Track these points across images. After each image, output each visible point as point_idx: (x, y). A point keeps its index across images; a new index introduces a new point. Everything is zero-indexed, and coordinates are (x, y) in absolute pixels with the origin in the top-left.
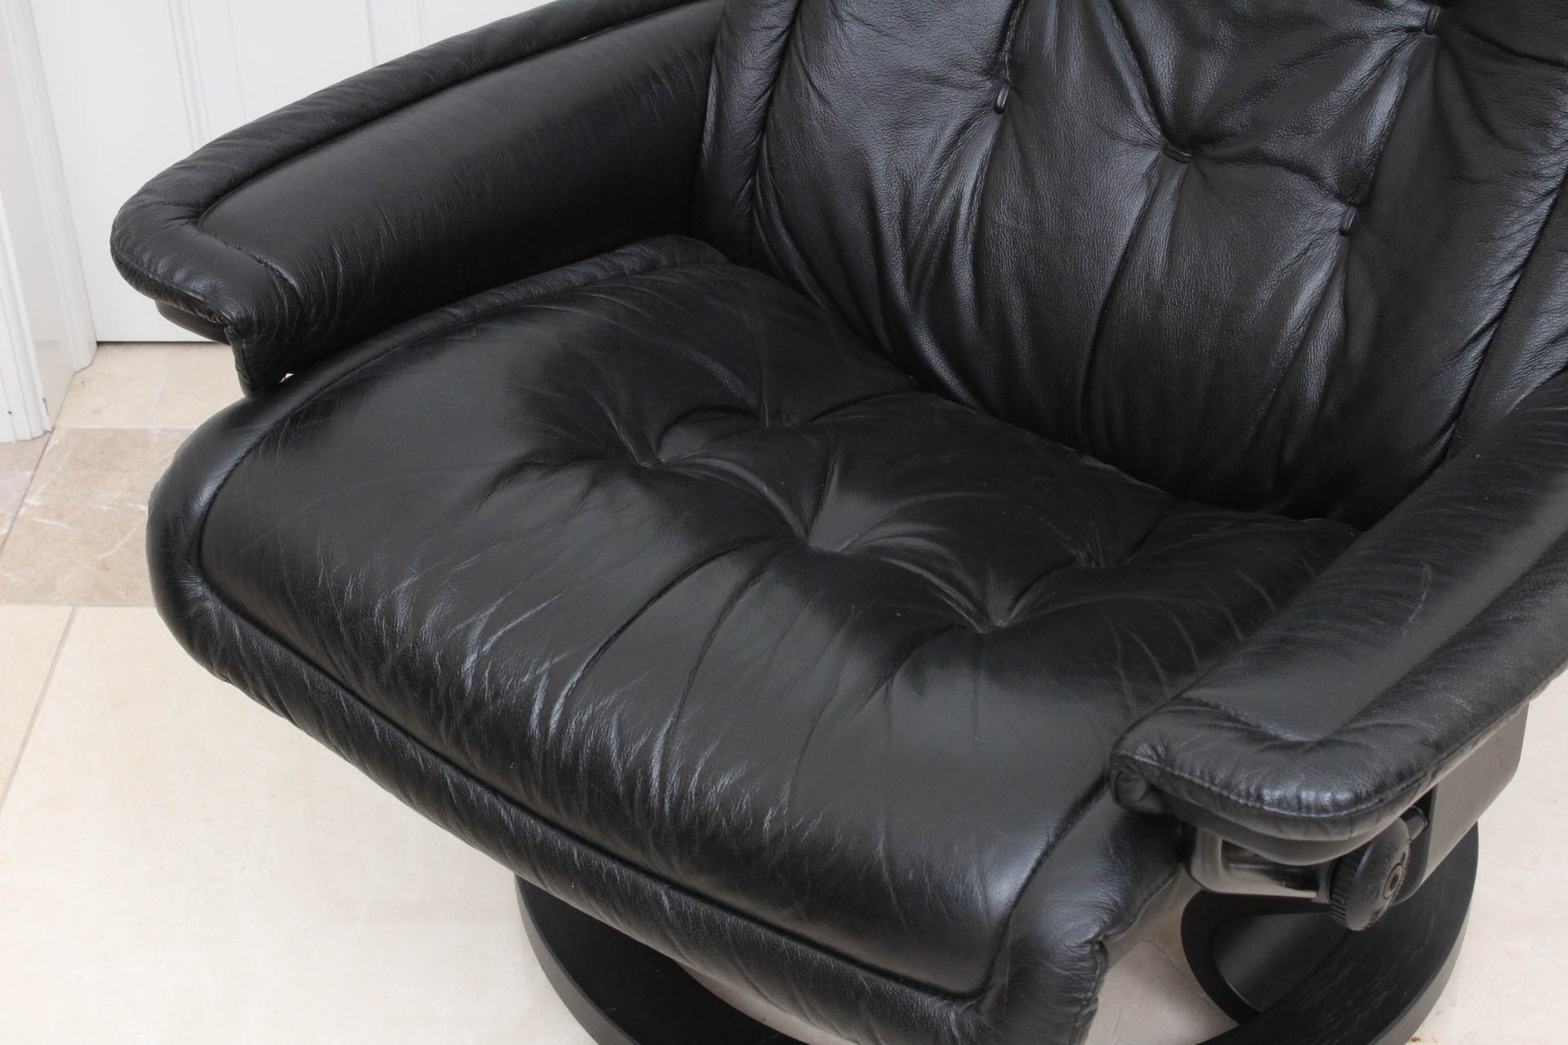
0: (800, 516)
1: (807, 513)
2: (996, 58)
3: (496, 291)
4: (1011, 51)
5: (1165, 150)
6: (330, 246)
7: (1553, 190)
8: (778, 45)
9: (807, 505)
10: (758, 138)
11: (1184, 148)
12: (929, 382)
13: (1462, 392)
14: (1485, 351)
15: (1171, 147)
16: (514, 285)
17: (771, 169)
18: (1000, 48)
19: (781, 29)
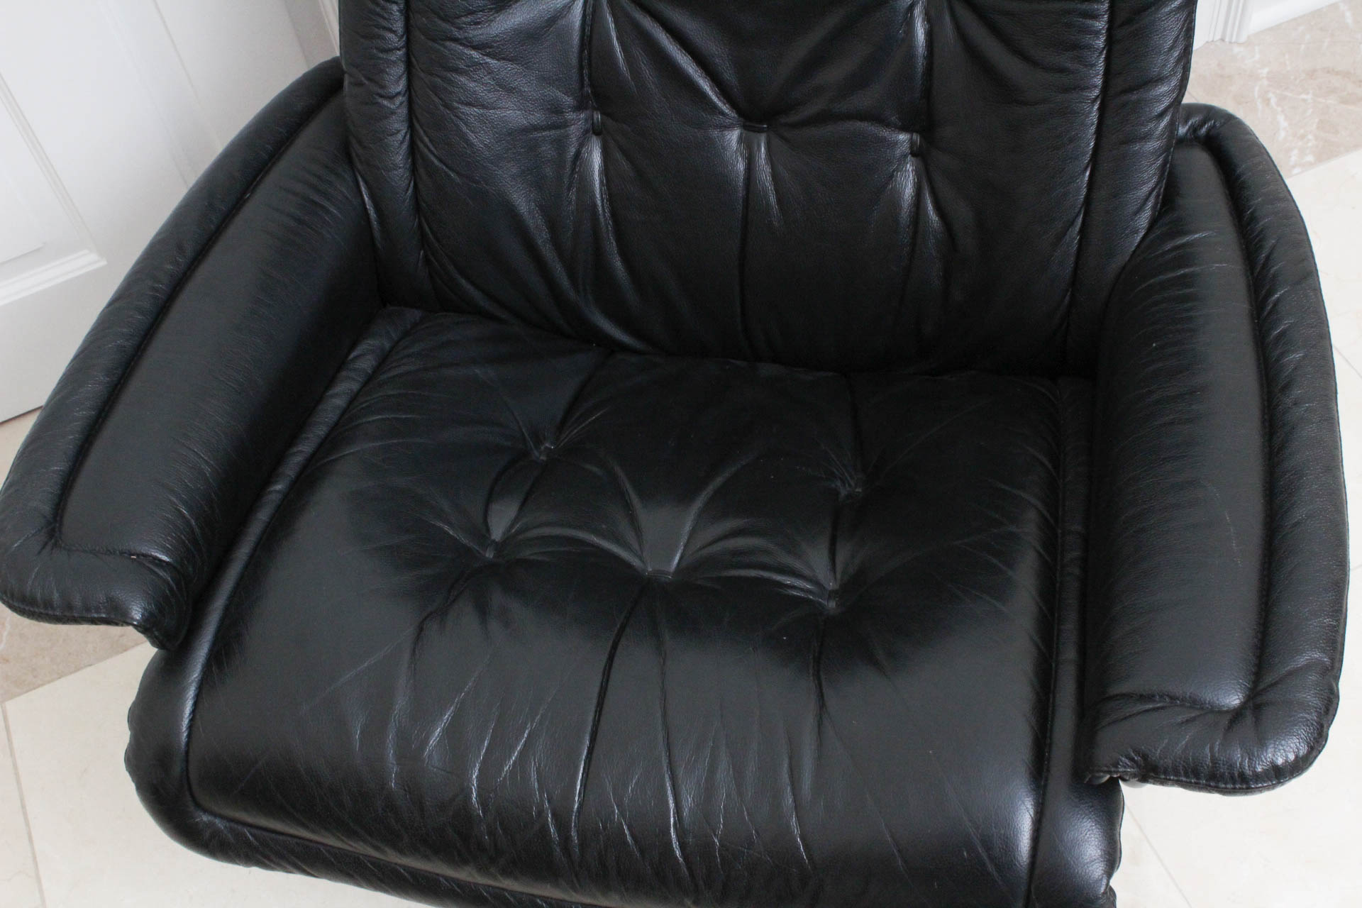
0: (632, 550)
1: (636, 546)
2: (582, 94)
3: (295, 450)
4: (592, 85)
5: (745, 127)
6: (176, 509)
7: (1097, 97)
8: (405, 146)
9: (630, 537)
10: (417, 220)
11: (761, 122)
12: (613, 347)
13: (1072, 265)
14: (1082, 231)
15: (748, 124)
16: (304, 435)
17: (438, 240)
18: (582, 86)
19: (404, 131)
